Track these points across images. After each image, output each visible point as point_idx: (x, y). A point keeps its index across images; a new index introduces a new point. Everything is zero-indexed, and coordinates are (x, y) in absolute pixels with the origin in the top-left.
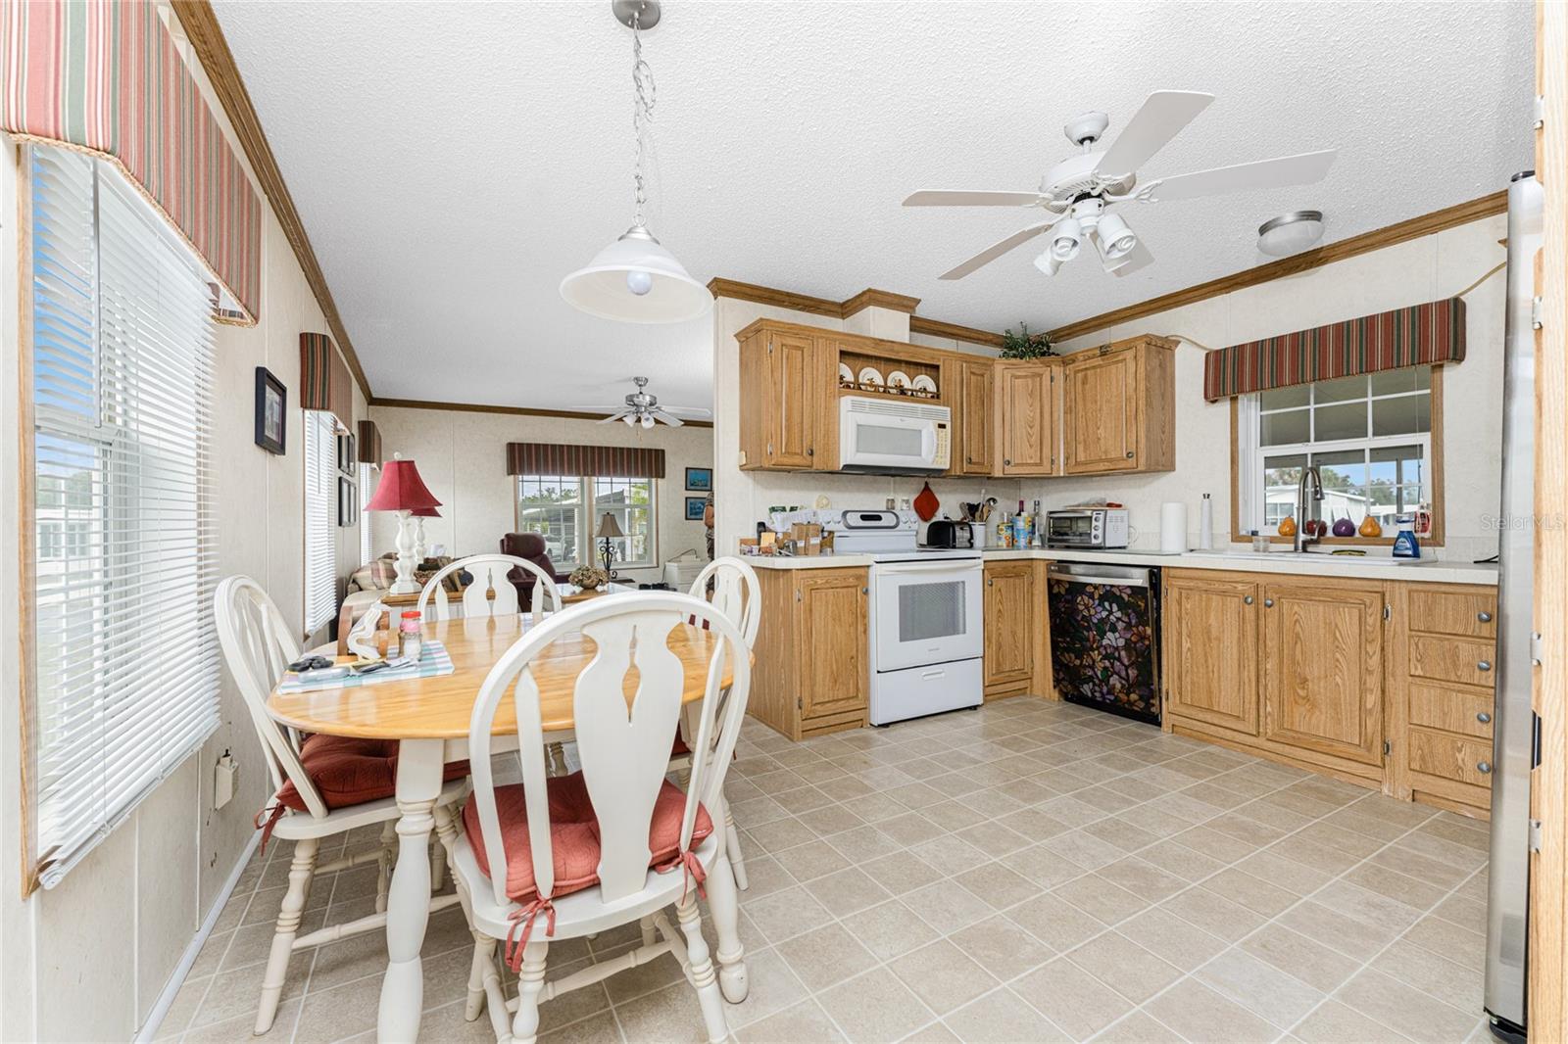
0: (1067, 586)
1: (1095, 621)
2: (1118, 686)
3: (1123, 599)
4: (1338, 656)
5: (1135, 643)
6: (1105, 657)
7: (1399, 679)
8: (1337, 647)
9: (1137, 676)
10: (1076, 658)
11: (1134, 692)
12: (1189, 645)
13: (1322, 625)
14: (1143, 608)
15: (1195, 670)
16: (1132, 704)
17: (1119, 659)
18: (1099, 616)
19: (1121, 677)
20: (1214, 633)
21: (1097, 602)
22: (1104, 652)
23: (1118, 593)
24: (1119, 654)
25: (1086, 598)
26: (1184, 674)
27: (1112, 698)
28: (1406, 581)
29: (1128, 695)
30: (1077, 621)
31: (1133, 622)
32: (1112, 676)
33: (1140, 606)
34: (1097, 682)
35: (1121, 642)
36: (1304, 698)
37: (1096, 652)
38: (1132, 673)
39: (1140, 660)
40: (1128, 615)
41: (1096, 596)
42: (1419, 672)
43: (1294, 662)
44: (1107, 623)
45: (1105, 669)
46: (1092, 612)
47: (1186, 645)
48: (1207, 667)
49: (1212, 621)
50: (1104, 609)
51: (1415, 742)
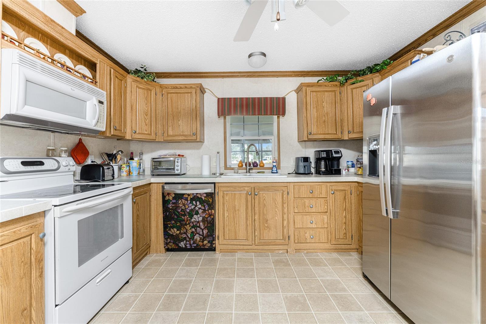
0: (173, 196)
1: (188, 211)
2: (199, 239)
3: (202, 199)
4: (276, 210)
5: (207, 218)
6: (193, 227)
7: (291, 214)
8: (276, 207)
9: (207, 233)
10: (177, 231)
11: (206, 240)
12: (227, 214)
13: (272, 200)
14: (211, 202)
15: (230, 224)
16: (204, 245)
17: (199, 227)
18: (190, 208)
19: (200, 235)
20: (237, 208)
21: (189, 202)
22: (192, 225)
23: (200, 196)
24: (199, 224)
25: (183, 201)
26: (225, 227)
27: (195, 245)
28: (293, 182)
29: (203, 242)
30: (178, 212)
31: (207, 209)
32: (196, 235)
33: (209, 201)
34: (188, 239)
35: (201, 219)
36: (267, 227)
37: (188, 226)
38: (205, 232)
39: (209, 225)
40: (204, 206)
41: (189, 199)
42: (297, 211)
43: (264, 214)
44: (194, 211)
45: (192, 232)
46: (187, 207)
47: (226, 214)
48: (235, 222)
49: (236, 203)
50: (193, 204)
51: (296, 234)
